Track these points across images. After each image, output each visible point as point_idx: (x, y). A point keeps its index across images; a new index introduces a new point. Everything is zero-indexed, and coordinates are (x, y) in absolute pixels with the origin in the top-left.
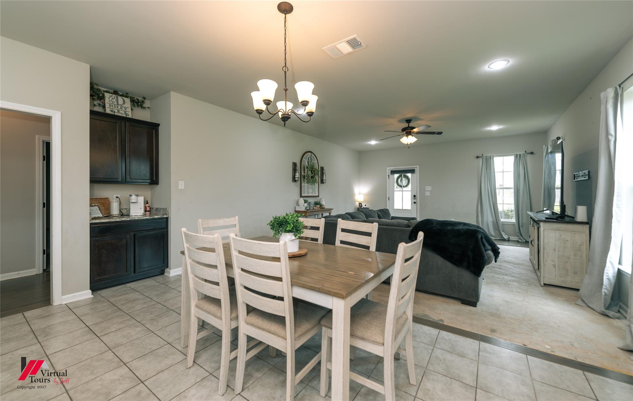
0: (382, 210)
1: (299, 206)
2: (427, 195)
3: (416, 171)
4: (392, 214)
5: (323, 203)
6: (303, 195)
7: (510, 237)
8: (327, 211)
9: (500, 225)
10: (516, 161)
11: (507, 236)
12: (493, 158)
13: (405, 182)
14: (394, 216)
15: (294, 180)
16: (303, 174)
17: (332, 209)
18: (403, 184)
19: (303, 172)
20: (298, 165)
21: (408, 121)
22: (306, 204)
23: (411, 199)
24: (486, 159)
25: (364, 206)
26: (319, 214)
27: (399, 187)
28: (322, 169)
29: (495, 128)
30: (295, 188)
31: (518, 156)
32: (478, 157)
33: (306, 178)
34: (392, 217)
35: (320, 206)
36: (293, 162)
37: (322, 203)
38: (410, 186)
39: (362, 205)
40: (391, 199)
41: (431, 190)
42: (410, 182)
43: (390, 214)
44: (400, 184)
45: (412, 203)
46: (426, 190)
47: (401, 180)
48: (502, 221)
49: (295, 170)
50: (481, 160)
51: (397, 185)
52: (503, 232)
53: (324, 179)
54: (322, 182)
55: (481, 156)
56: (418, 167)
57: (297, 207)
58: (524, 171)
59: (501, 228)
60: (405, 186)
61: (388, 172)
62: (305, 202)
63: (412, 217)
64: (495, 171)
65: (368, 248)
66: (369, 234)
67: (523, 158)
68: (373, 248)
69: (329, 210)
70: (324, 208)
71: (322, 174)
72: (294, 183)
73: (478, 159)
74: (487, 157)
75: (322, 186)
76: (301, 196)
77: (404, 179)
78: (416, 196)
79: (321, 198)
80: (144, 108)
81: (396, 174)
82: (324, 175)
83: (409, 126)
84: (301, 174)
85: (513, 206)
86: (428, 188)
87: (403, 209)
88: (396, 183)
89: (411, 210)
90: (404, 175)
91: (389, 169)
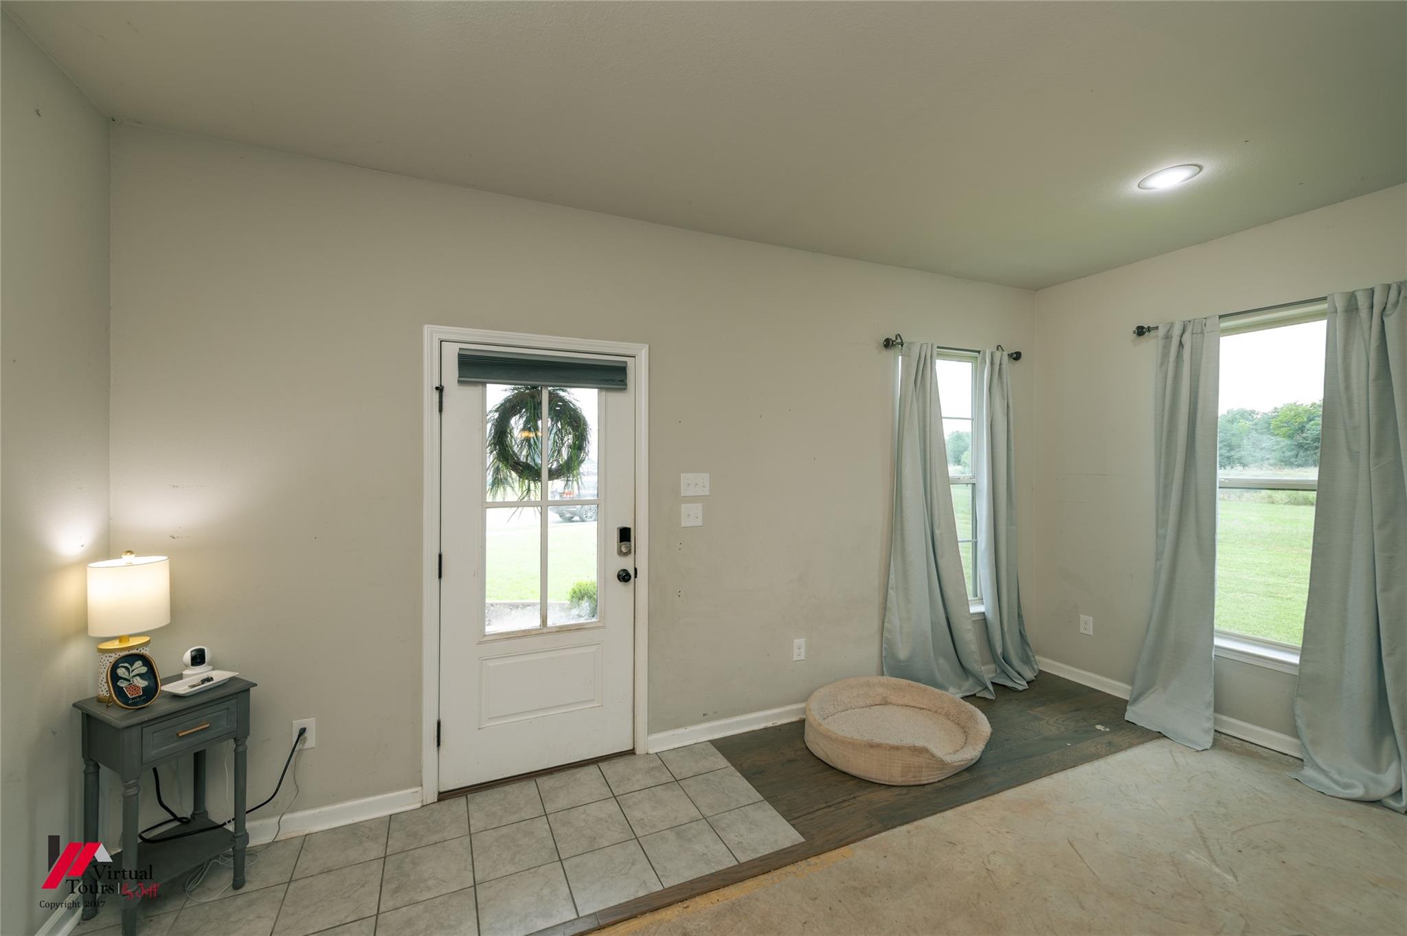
2: (689, 523)
3: (629, 376)
23: (604, 554)
29: (1168, 181)
32: (887, 344)
38: (587, 468)
41: (707, 491)
45: (606, 583)
60: (554, 467)
61: (438, 365)
78: (630, 536)
81: (492, 379)
86: (695, 483)
87: (550, 623)
88: (495, 444)
89: (604, 627)
90: (550, 393)
91: (444, 337)
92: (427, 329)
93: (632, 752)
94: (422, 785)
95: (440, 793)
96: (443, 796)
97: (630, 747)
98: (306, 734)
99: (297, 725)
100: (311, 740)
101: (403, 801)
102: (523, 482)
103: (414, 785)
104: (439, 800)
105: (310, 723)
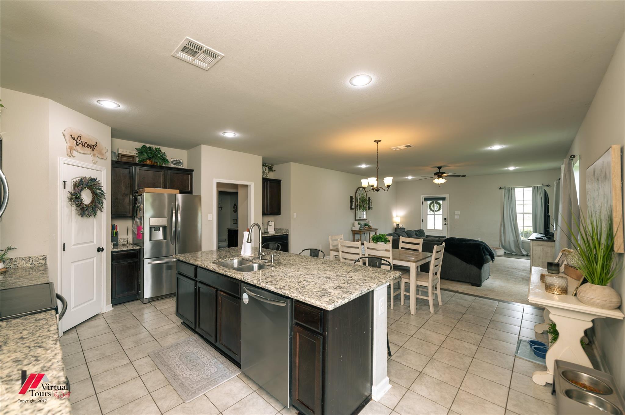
0: (418, 230)
1: (354, 227)
2: (457, 218)
3: (446, 199)
4: (426, 234)
5: (371, 224)
6: (357, 219)
7: (529, 253)
8: (374, 231)
9: (520, 243)
10: (534, 192)
11: (526, 252)
12: (514, 189)
13: (437, 207)
14: (427, 235)
15: (351, 208)
16: (356, 204)
17: (378, 229)
18: (435, 209)
19: (356, 202)
20: (354, 197)
21: (439, 168)
22: (359, 226)
23: (443, 221)
24: (508, 190)
25: (400, 226)
26: (367, 233)
27: (431, 211)
28: (369, 199)
29: (512, 168)
30: (352, 213)
31: (536, 188)
32: (501, 188)
33: (359, 206)
34: (426, 235)
35: (368, 227)
36: (350, 196)
37: (369, 224)
38: (441, 210)
39: (399, 226)
40: (425, 221)
41: (460, 214)
42: (442, 207)
43: (424, 233)
44: (432, 209)
45: (443, 225)
46: (456, 214)
47: (433, 206)
48: (522, 240)
49: (351, 202)
50: (504, 190)
51: (430, 210)
52: (523, 248)
53: (371, 206)
54: (369, 208)
55: (504, 187)
56: (448, 195)
57: (353, 227)
58: (541, 200)
59: (521, 246)
60: (436, 210)
61: (422, 199)
62: (359, 224)
63: (443, 236)
64: (516, 199)
65: (418, 250)
66: (418, 244)
67: (540, 189)
68: (420, 250)
69: (375, 230)
70: (371, 228)
71: (369, 202)
72: (351, 211)
73: (501, 190)
74: (509, 188)
75: (369, 211)
76: (356, 220)
77: (436, 204)
78: (447, 219)
79: (368, 221)
80: (272, 171)
81: (429, 200)
82: (371, 203)
83: (440, 171)
84: (355, 204)
85: (532, 228)
87: (435, 229)
88: (429, 208)
89: (443, 230)
90: (436, 202)
91: (423, 196)
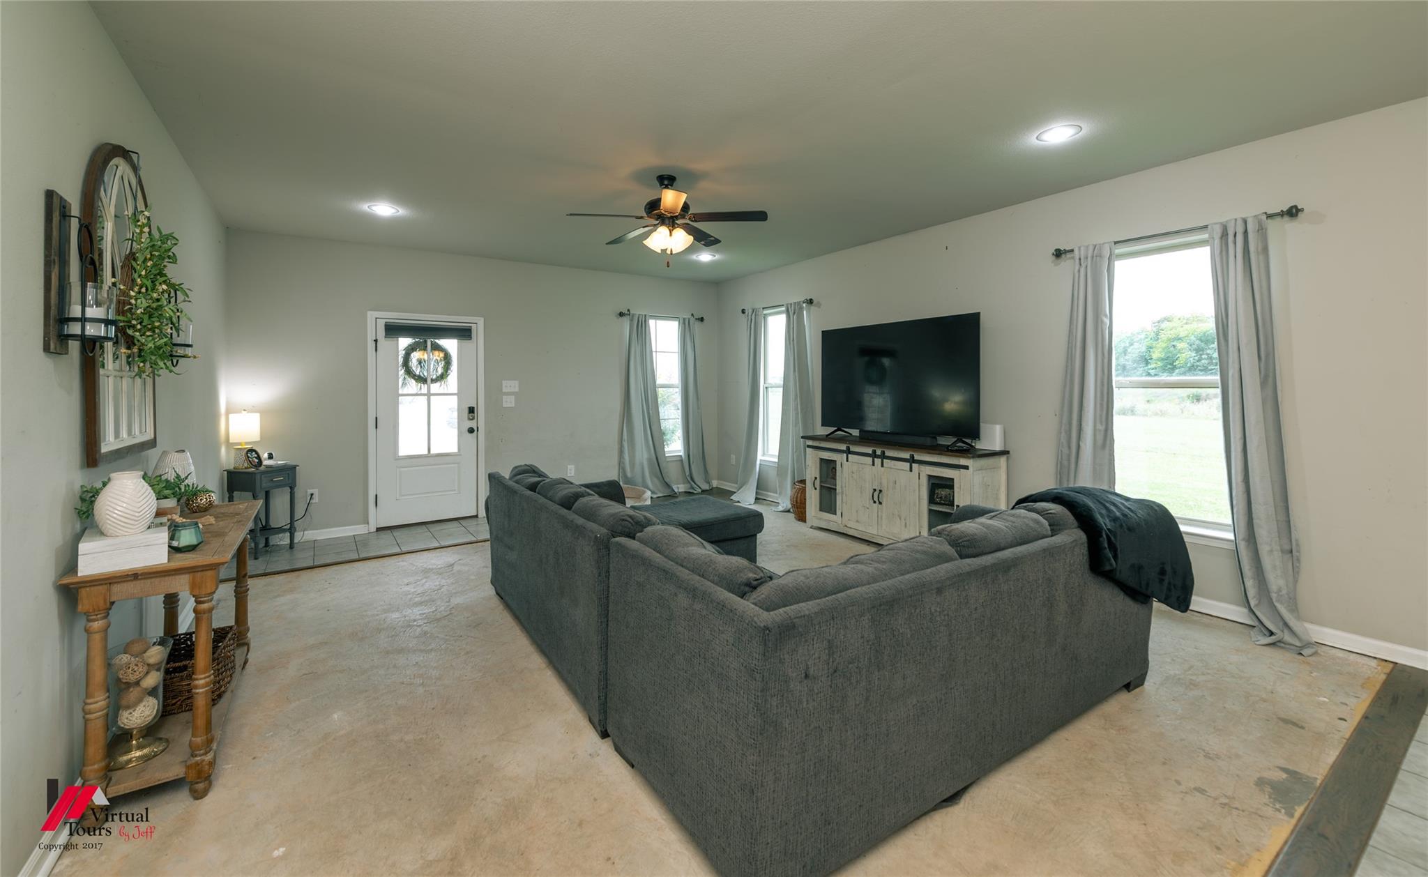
2: (508, 405)
3: (473, 333)
6: (101, 448)
12: (648, 322)
13: (433, 365)
18: (427, 372)
21: (667, 181)
23: (460, 419)
24: (637, 320)
27: (414, 381)
32: (621, 314)
38: (452, 377)
40: (384, 424)
41: (517, 390)
42: (454, 365)
44: (417, 371)
45: (460, 434)
46: (504, 390)
47: (420, 360)
50: (627, 321)
51: (406, 376)
55: (628, 312)
56: (482, 320)
59: (664, 472)
60: (434, 376)
61: (374, 328)
72: (51, 362)
73: (622, 319)
74: (638, 317)
76: (94, 459)
77: (430, 354)
78: (475, 412)
81: (403, 335)
86: (510, 386)
87: (432, 452)
88: (403, 366)
89: (460, 455)
90: (432, 342)
91: (377, 317)
92: (369, 313)
93: (476, 516)
94: (368, 523)
95: (377, 528)
96: (379, 529)
97: (476, 514)
98: (313, 496)
99: (310, 491)
100: (316, 500)
101: (360, 530)
102: (417, 385)
103: (365, 524)
104: (377, 531)
105: (315, 491)
